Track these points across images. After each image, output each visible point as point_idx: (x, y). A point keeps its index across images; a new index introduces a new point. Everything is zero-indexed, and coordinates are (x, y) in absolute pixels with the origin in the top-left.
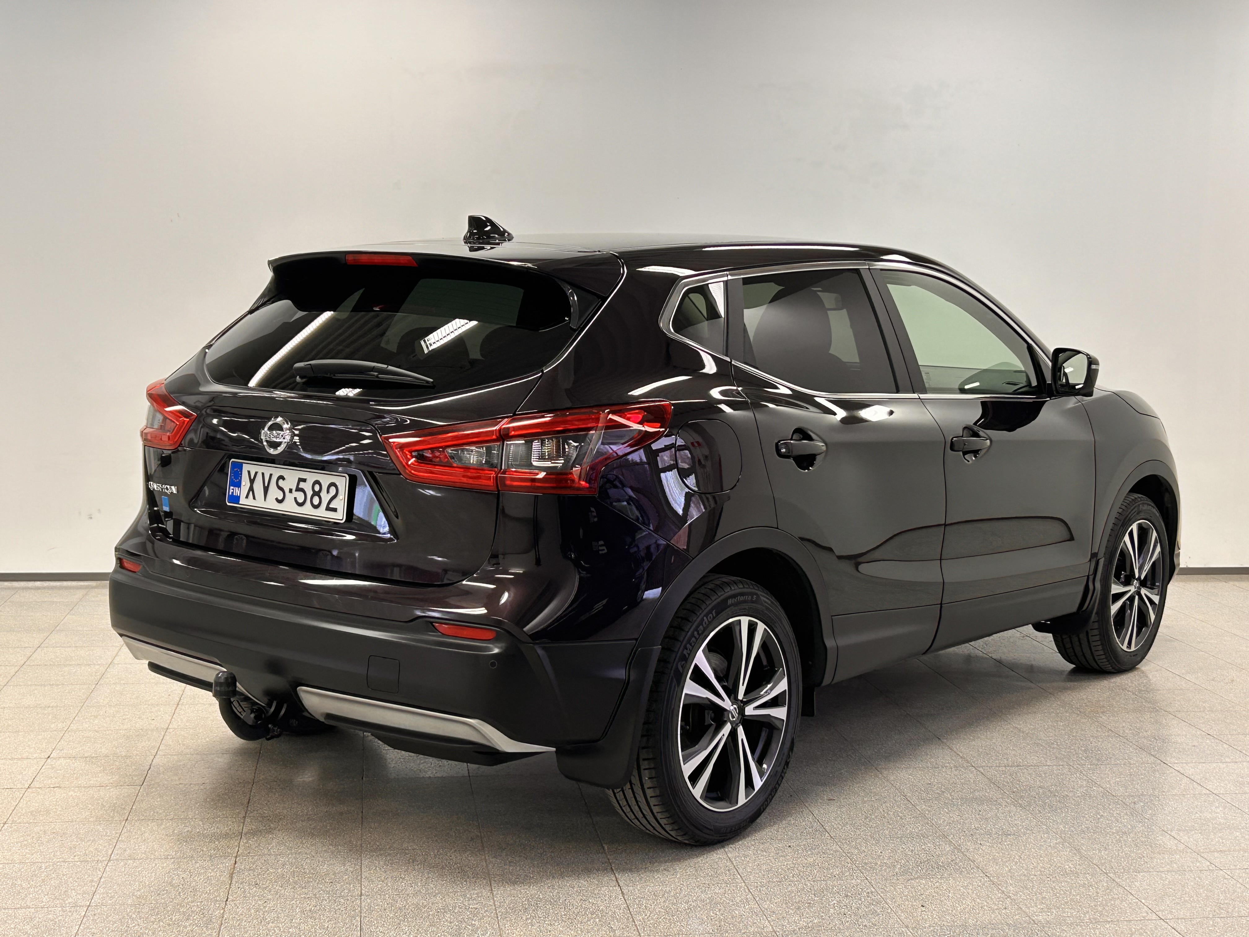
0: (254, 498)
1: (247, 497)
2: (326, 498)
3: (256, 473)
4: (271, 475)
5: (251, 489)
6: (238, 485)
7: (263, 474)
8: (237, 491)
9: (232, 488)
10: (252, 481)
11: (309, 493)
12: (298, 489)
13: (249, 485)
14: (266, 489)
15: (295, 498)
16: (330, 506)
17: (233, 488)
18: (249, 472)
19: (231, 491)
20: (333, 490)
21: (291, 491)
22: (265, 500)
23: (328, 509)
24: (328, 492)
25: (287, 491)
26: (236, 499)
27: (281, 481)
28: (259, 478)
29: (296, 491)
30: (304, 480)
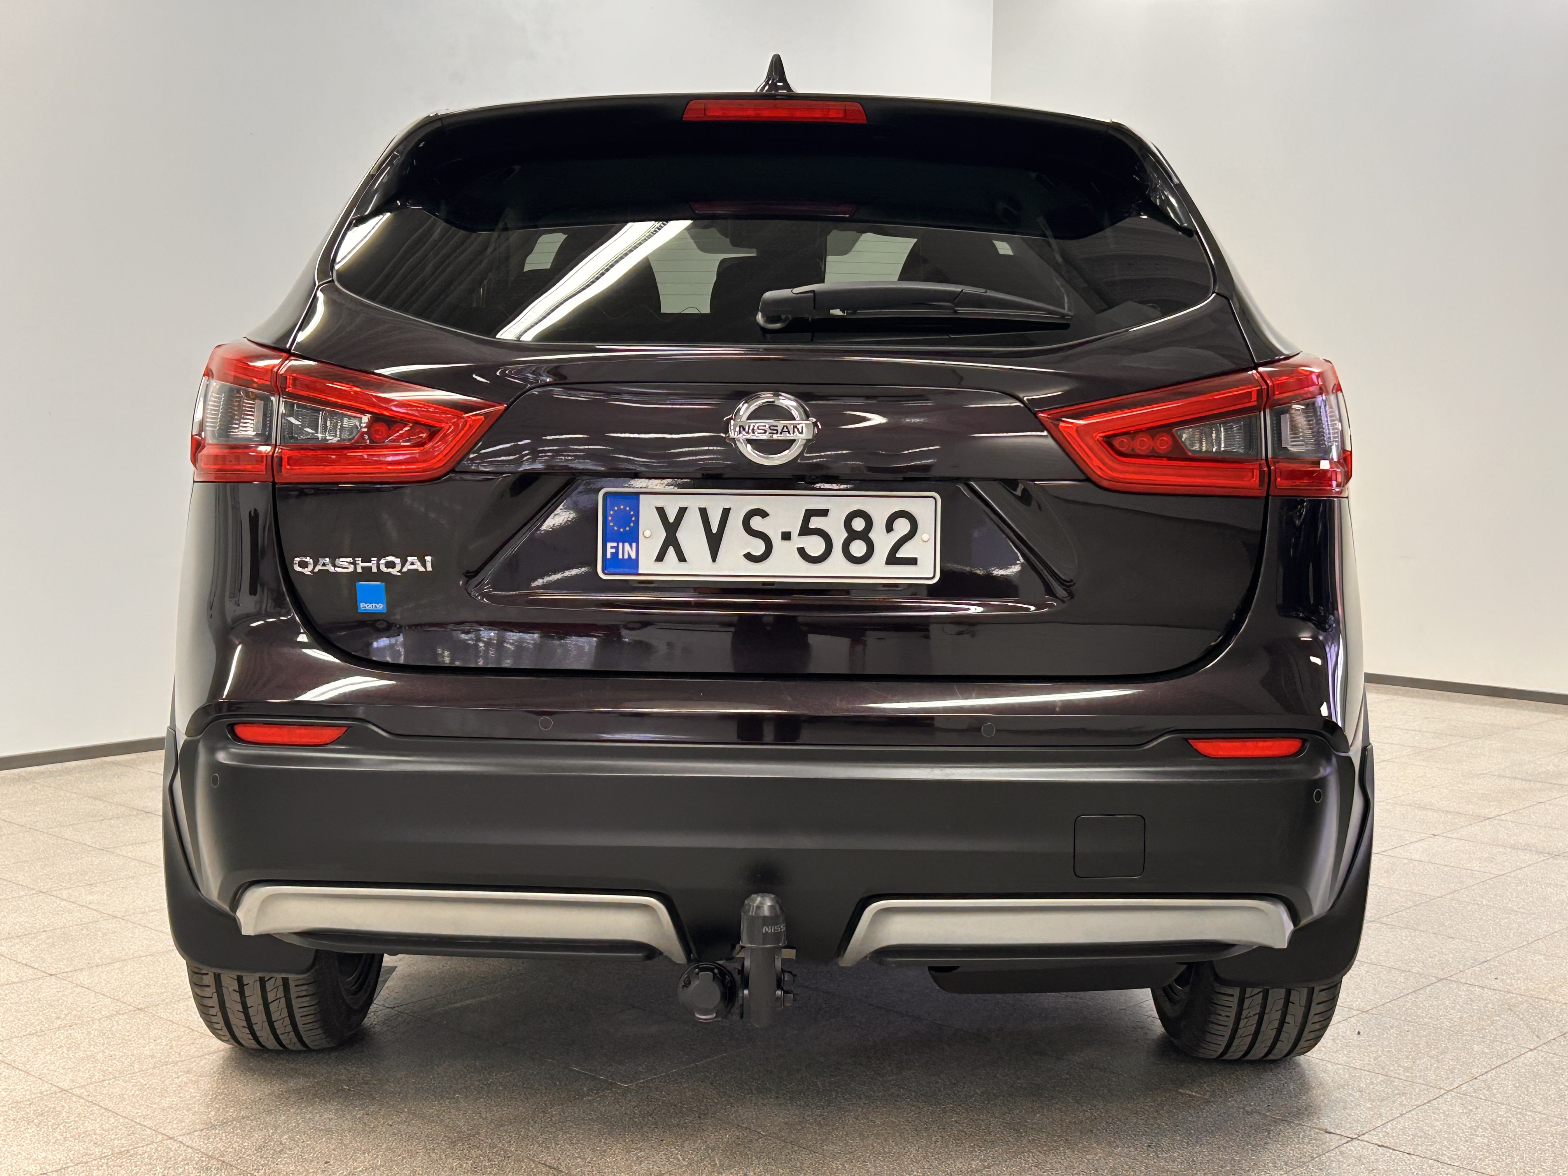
0: (682, 558)
1: (660, 558)
2: (883, 542)
3: (682, 511)
4: (726, 512)
5: (671, 541)
6: (633, 537)
7: (703, 512)
8: (627, 551)
9: (609, 545)
10: (672, 529)
11: (839, 536)
12: (805, 531)
13: (661, 535)
14: (714, 542)
15: (802, 552)
16: (898, 555)
17: (615, 544)
18: (661, 511)
19: (610, 551)
20: (902, 527)
21: (786, 536)
22: (714, 560)
23: (892, 559)
24: (889, 528)
25: (776, 539)
26: (632, 565)
27: (757, 523)
28: (693, 520)
29: (800, 535)
30: (824, 513)
